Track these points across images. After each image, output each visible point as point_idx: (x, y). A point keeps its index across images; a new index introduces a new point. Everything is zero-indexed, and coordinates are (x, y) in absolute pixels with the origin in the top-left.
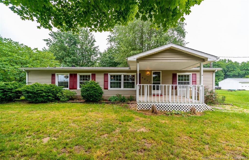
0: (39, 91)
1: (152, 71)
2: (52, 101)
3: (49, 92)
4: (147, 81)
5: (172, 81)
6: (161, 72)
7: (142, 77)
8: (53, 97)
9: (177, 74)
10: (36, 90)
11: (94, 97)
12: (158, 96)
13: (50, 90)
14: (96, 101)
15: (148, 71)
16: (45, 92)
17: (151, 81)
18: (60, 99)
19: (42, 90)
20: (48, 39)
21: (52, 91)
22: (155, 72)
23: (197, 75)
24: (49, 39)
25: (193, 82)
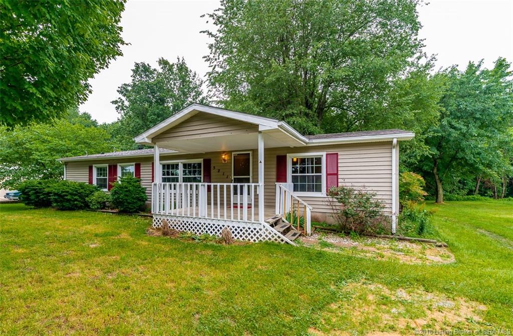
0: (64, 192)
1: (233, 153)
2: (79, 208)
3: (75, 195)
4: (223, 174)
5: (275, 173)
6: (251, 152)
7: (214, 167)
8: (82, 203)
9: (286, 156)
10: (62, 191)
11: (126, 205)
12: (236, 208)
13: (77, 191)
14: (130, 212)
15: (224, 152)
16: (71, 194)
17: (231, 176)
18: (90, 205)
19: (68, 192)
20: (117, 99)
21: (79, 193)
22: (238, 154)
23: (339, 157)
24: (119, 98)
25: (328, 176)
